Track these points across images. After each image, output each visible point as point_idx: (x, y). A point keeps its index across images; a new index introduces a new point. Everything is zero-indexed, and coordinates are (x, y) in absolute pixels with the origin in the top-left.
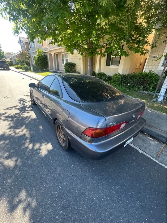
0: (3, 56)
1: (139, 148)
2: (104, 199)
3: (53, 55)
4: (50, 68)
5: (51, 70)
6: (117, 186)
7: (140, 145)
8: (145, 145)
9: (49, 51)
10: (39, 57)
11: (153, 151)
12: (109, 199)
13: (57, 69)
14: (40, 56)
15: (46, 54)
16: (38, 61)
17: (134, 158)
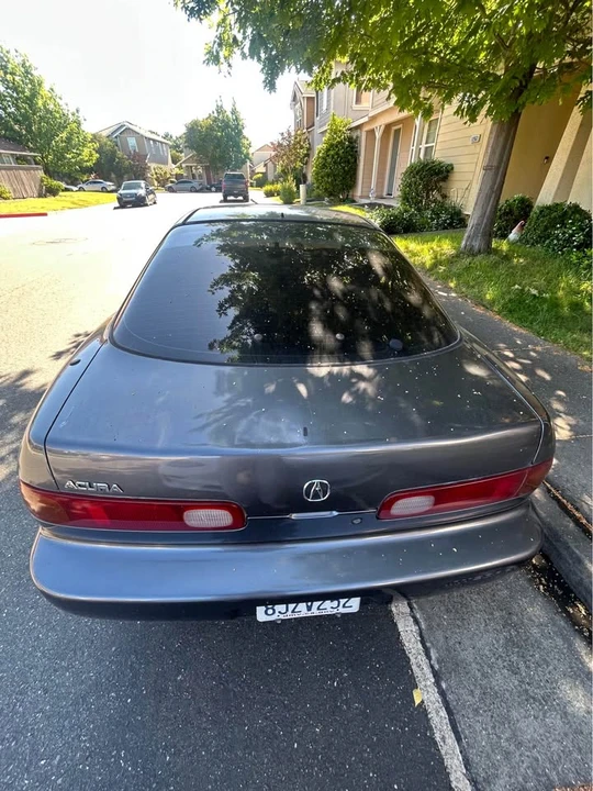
0: (247, 156)
1: (436, 674)
2: (49, 764)
3: (378, 135)
4: (359, 191)
5: (361, 197)
6: (135, 765)
7: (467, 655)
8: (501, 680)
9: (366, 119)
10: (328, 150)
11: (519, 745)
12: (59, 781)
13: (384, 195)
14: (332, 145)
15: (358, 132)
16: (324, 166)
17: (346, 702)
